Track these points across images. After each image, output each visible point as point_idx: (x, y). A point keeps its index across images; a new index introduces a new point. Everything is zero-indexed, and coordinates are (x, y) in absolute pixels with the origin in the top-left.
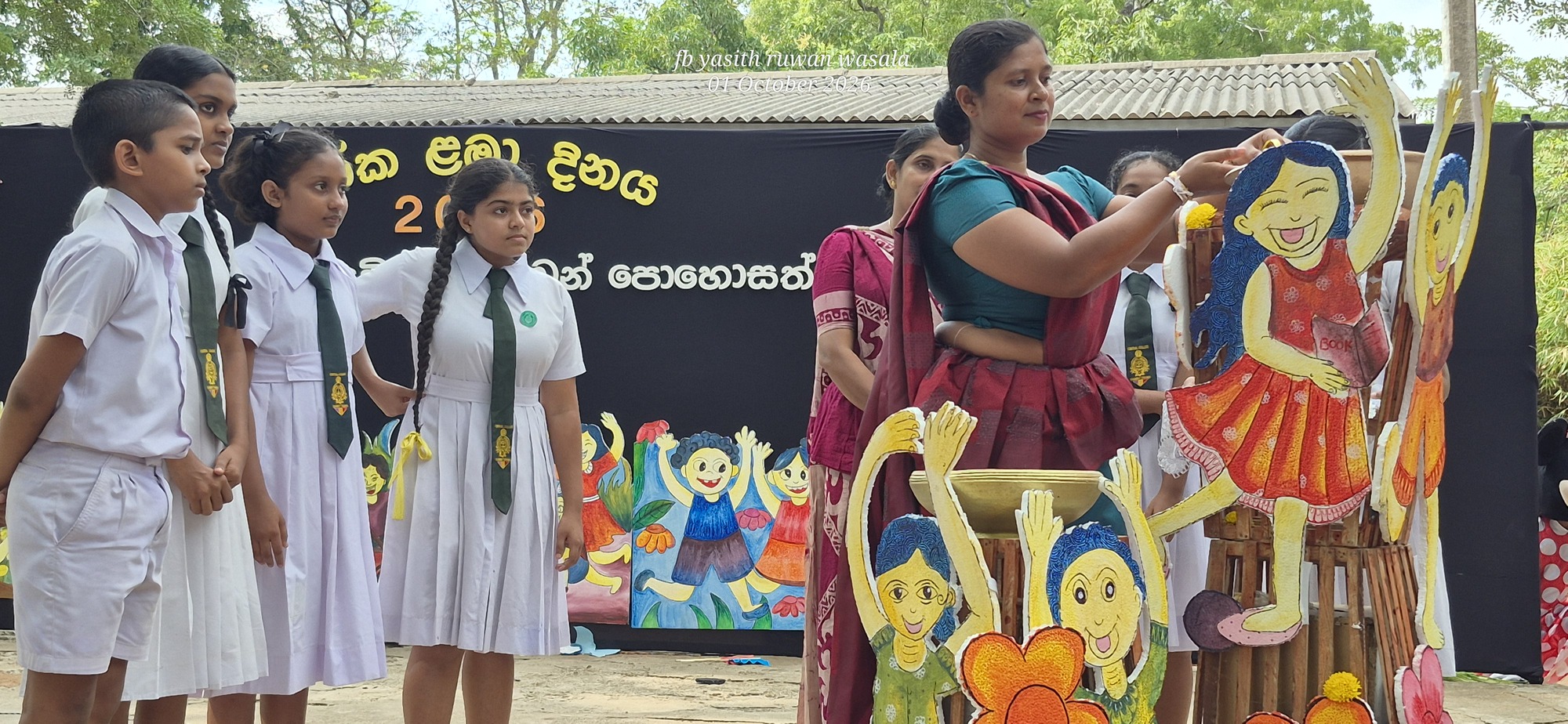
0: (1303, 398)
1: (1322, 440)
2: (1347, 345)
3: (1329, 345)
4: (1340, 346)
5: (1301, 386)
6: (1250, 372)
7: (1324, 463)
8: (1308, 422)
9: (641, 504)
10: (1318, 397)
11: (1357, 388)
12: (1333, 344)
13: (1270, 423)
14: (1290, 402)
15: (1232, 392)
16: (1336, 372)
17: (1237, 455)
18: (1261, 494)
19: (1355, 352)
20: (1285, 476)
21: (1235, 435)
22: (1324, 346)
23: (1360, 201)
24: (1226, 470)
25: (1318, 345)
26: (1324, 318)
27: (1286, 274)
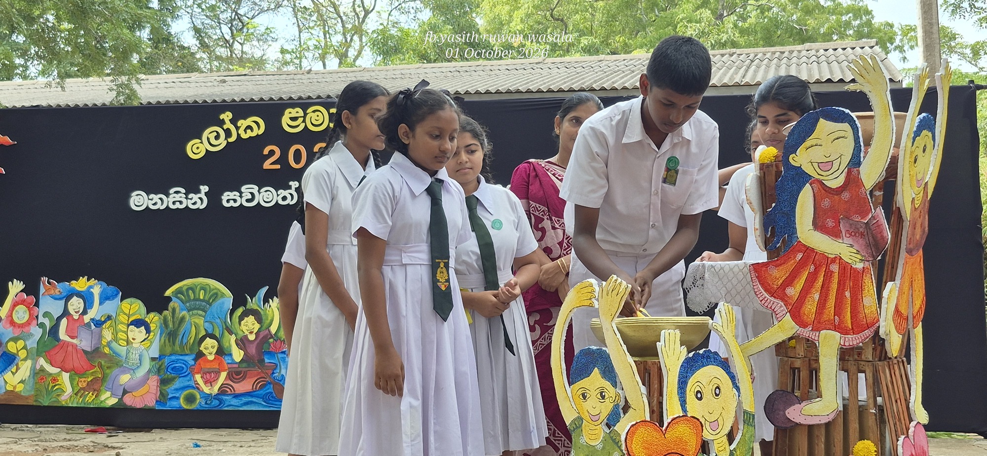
0: (835, 268)
1: (848, 294)
2: (862, 234)
3: (851, 235)
4: (857, 235)
5: (833, 261)
6: (802, 252)
7: (849, 308)
8: (839, 283)
10: (845, 267)
11: (868, 261)
12: (853, 234)
13: (815, 284)
14: (827, 271)
15: (790, 265)
16: (855, 251)
17: (795, 305)
18: (811, 329)
19: (867, 238)
20: (825, 317)
21: (793, 292)
22: (848, 236)
23: (868, 144)
24: (788, 314)
25: (844, 235)
26: (847, 218)
27: (822, 191)
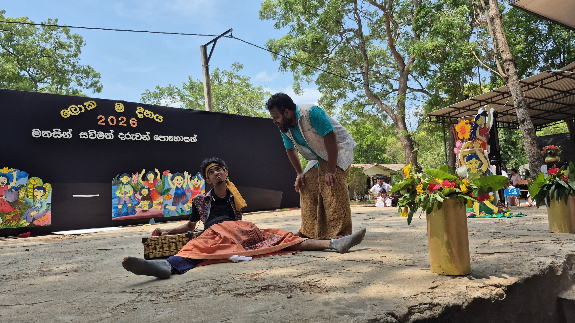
9: (165, 189)
27: (480, 128)
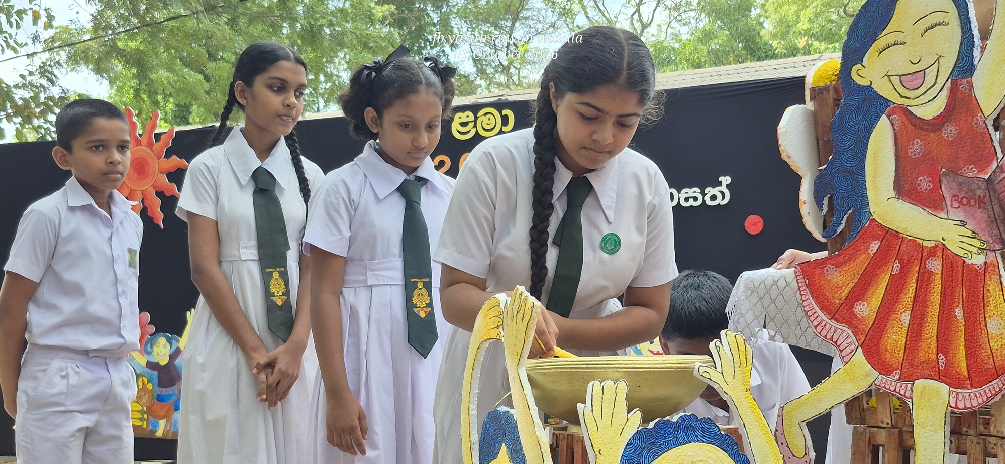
0: (935, 265)
1: (959, 313)
2: (981, 202)
3: (961, 202)
4: (972, 202)
5: (932, 252)
6: (878, 239)
7: (963, 340)
8: (943, 294)
10: (952, 264)
11: (994, 251)
12: (965, 200)
13: (902, 296)
14: (921, 271)
15: (860, 263)
16: (970, 233)
17: (871, 333)
18: (898, 376)
19: (990, 208)
20: (922, 355)
21: (867, 310)
22: (956, 205)
24: (860, 349)
25: (949, 204)
26: (954, 172)
27: (908, 125)
